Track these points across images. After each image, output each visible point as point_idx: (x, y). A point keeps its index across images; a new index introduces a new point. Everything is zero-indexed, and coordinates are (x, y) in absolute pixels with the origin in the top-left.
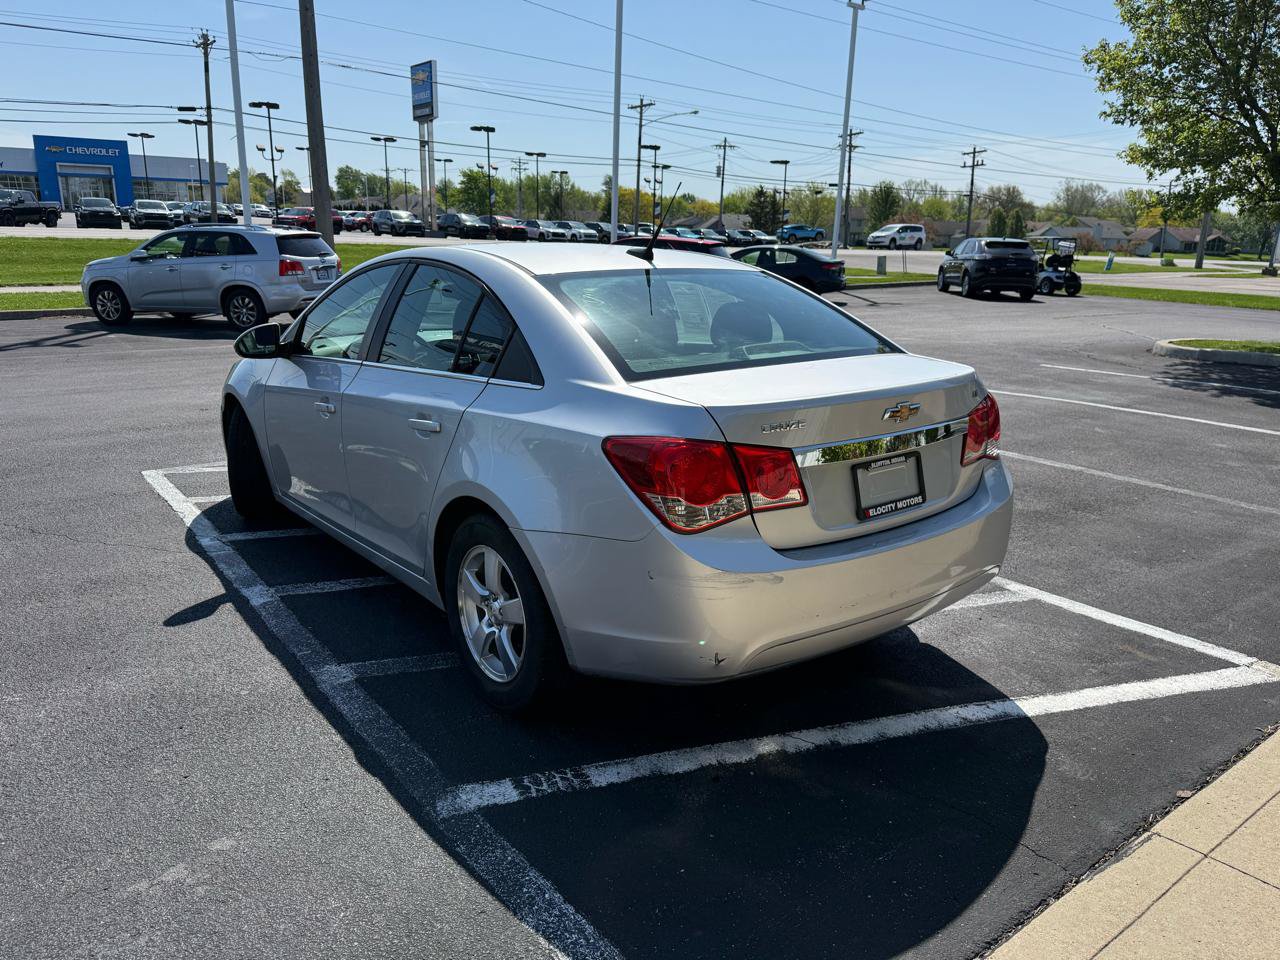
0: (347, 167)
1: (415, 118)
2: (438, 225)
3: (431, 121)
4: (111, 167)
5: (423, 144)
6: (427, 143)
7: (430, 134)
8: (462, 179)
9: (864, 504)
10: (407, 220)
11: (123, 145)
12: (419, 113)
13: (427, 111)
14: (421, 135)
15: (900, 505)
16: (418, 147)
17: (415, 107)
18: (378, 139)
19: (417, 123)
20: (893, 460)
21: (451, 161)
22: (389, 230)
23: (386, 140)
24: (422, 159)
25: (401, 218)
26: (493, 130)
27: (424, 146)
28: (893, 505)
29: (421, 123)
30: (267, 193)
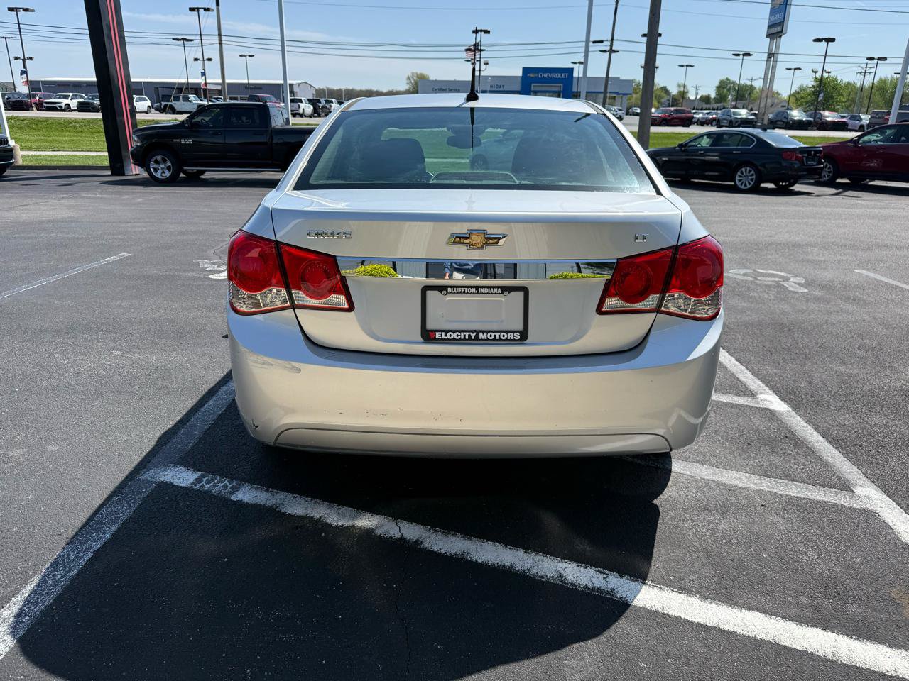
0: (727, 79)
1: (768, 36)
2: (769, 120)
3: (780, 37)
4: (562, 85)
5: (770, 56)
6: (773, 54)
7: (777, 47)
8: (813, 83)
9: (430, 326)
10: (744, 116)
11: (571, 70)
12: (772, 31)
13: (778, 29)
14: (770, 49)
15: (482, 336)
16: (765, 59)
17: (769, 27)
18: (738, 55)
19: (768, 39)
20: (481, 290)
21: (800, 69)
22: (727, 125)
23: (744, 55)
24: (767, 68)
25: (740, 115)
26: (833, 40)
27: (770, 58)
28: (473, 335)
29: (772, 39)
30: (663, 100)
